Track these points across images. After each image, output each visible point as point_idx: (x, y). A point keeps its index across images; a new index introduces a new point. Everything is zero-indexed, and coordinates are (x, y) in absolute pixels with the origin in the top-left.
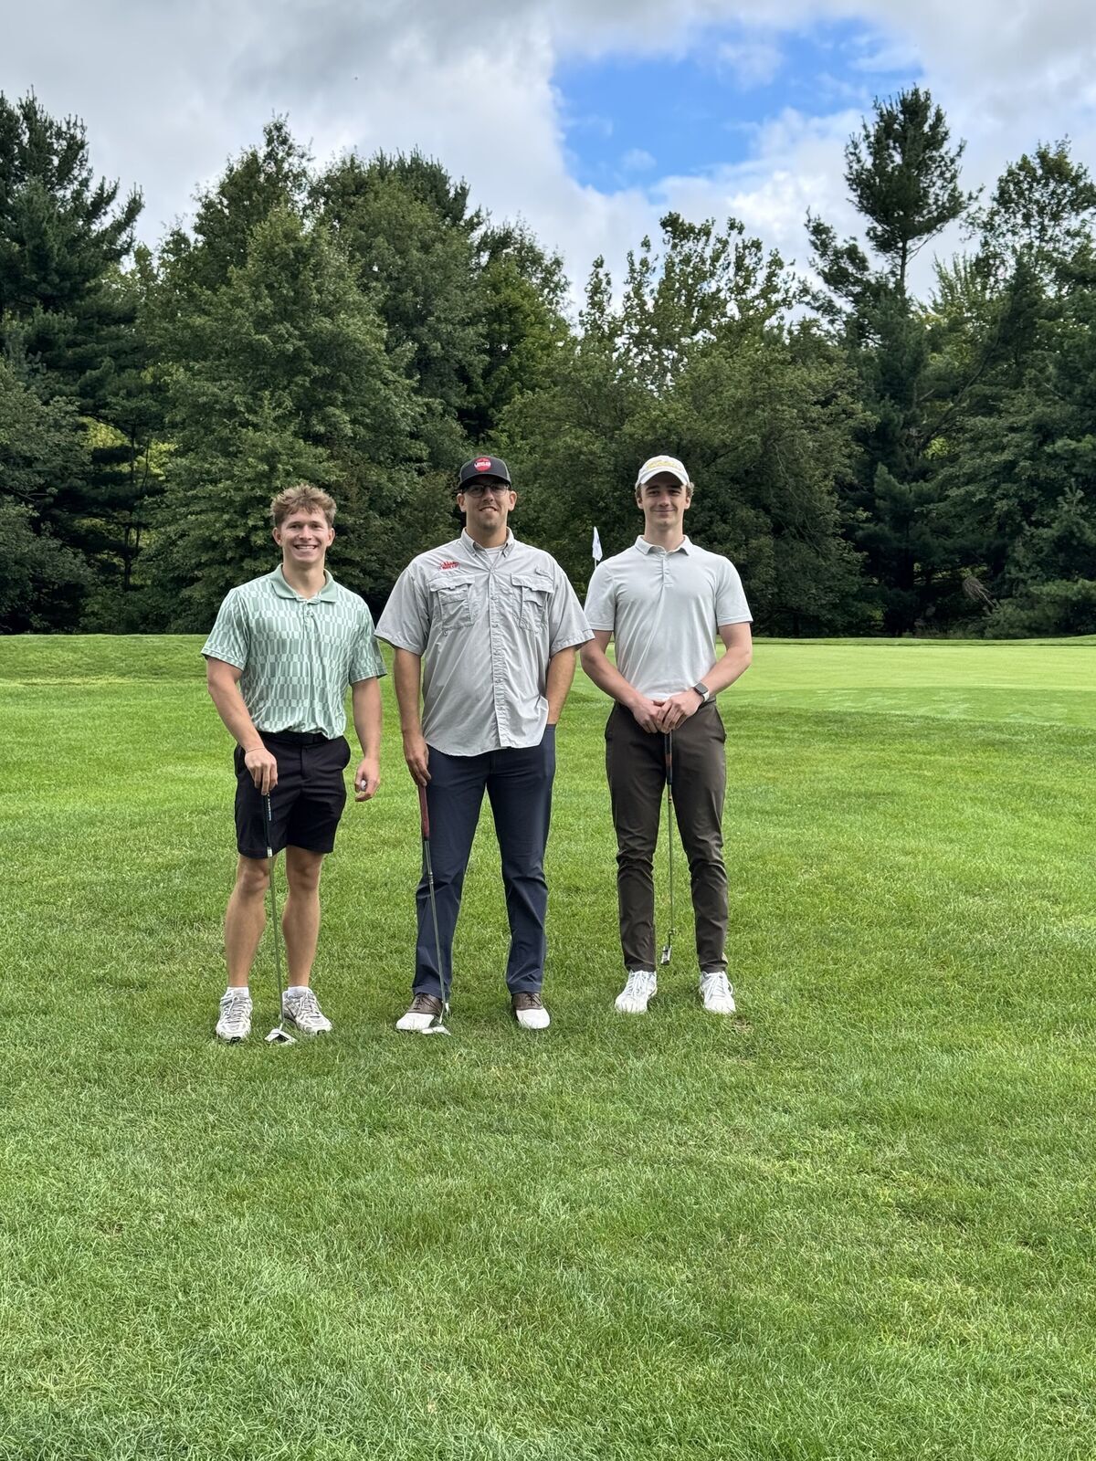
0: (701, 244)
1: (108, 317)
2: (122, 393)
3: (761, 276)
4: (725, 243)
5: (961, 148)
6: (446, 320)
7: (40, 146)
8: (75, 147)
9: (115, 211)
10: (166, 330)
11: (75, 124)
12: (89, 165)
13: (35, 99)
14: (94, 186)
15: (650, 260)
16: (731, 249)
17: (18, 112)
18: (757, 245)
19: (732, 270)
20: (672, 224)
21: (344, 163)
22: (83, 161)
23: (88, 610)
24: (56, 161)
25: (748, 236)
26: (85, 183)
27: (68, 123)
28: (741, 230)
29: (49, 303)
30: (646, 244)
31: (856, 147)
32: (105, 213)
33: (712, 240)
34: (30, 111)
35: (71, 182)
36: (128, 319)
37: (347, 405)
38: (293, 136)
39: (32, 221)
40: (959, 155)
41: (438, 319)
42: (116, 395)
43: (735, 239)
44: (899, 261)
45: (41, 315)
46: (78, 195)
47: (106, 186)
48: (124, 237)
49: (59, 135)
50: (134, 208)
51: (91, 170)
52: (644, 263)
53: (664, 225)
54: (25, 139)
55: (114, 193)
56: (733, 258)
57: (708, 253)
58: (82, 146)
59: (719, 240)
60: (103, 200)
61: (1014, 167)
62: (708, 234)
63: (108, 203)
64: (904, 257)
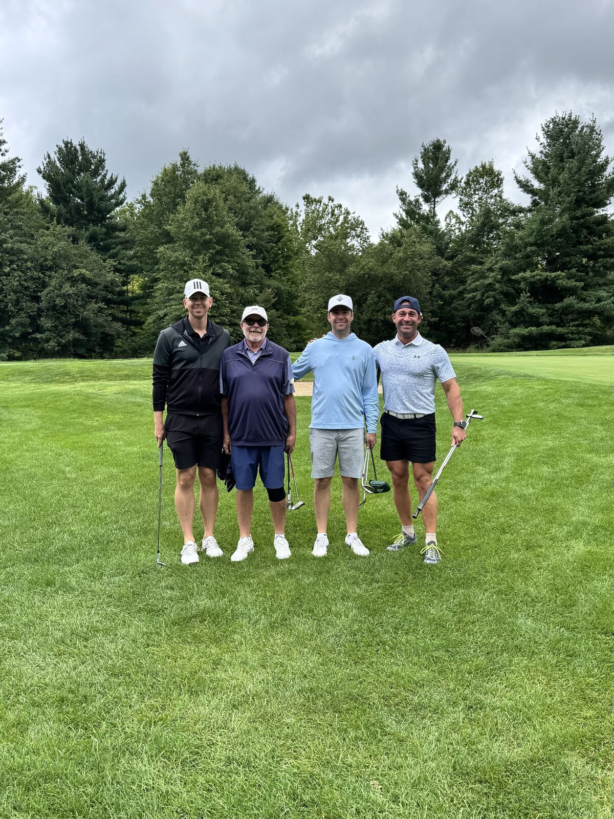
0: (318, 206)
1: (114, 228)
2: (126, 259)
3: (341, 218)
4: (327, 206)
5: (456, 162)
6: (257, 230)
7: (87, 161)
8: (102, 161)
9: (116, 187)
10: (144, 233)
11: (101, 152)
12: (106, 169)
13: (84, 142)
14: (108, 177)
15: (299, 212)
16: (329, 208)
17: (78, 148)
18: (340, 206)
19: (330, 215)
20: (307, 198)
21: (210, 168)
22: (103, 168)
23: (117, 344)
24: (93, 167)
25: (336, 202)
26: (105, 176)
27: (97, 152)
28: (333, 201)
29: (95, 223)
30: (297, 206)
31: (417, 161)
32: (112, 188)
33: (322, 205)
34: (82, 146)
35: (99, 175)
36: (123, 229)
37: (228, 262)
38: (191, 157)
39: (88, 190)
40: (455, 165)
41: (255, 228)
42: (123, 259)
43: (331, 204)
44: (433, 206)
45: (92, 228)
46: (102, 181)
47: (113, 177)
48: (121, 196)
49: (94, 157)
50: (123, 186)
51: (107, 171)
52: (296, 213)
53: (304, 198)
54: (80, 157)
55: (116, 180)
56: (330, 210)
57: (321, 209)
58: (104, 161)
59: (325, 204)
60: (112, 182)
61: (472, 171)
62: (321, 202)
63: (114, 184)
64: (435, 204)
